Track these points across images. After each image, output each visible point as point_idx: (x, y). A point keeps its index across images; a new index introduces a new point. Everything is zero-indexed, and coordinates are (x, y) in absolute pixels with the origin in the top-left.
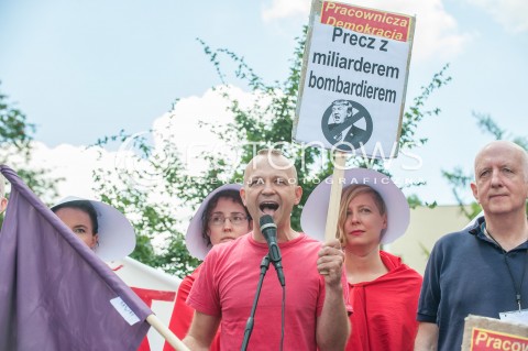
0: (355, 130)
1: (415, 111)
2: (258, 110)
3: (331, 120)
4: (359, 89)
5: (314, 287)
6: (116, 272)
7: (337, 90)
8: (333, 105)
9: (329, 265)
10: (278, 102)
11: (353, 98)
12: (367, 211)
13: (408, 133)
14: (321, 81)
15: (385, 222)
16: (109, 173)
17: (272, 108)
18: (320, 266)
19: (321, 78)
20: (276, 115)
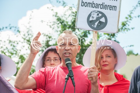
0: (100, 22)
1: (130, 16)
2: (65, 16)
3: (91, 19)
4: (102, 6)
5: (87, 84)
6: (9, 82)
7: (93, 7)
8: (91, 13)
9: (92, 76)
10: (73, 13)
11: (99, 10)
12: (109, 56)
13: (127, 25)
14: (86, 4)
15: (116, 61)
16: (5, 42)
17: (71, 15)
18: (89, 76)
19: (86, 2)
20: (73, 18)
